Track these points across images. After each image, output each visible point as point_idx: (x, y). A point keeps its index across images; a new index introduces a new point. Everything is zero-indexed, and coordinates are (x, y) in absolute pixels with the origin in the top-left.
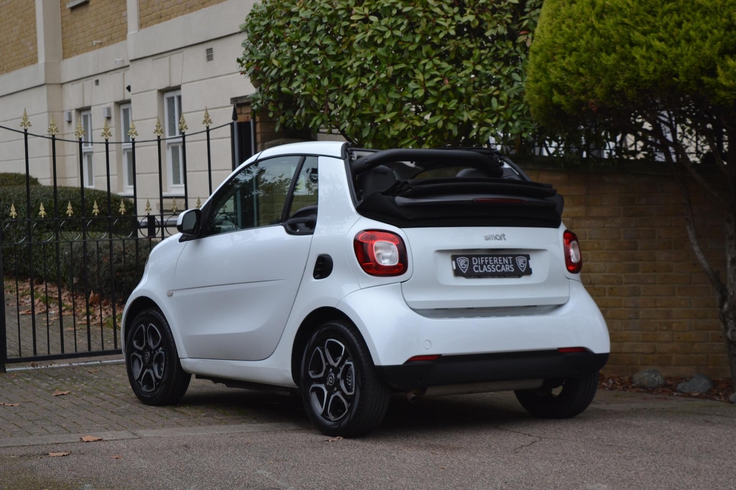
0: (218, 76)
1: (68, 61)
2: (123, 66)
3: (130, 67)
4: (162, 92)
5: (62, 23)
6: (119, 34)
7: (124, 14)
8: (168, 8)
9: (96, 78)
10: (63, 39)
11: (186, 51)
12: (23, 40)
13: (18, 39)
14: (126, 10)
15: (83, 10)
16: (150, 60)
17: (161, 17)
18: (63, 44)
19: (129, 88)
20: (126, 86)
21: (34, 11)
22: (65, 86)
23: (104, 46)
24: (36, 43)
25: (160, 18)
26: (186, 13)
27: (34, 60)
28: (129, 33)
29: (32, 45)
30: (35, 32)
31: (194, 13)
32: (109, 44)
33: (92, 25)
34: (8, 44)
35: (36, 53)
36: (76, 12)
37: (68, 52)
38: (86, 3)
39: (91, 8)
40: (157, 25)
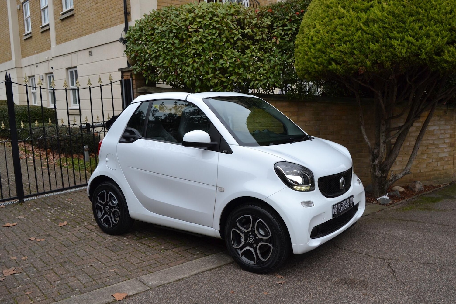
0: (95, 62)
1: (24, 59)
2: (48, 60)
3: (53, 60)
4: (67, 69)
5: (21, 45)
6: (46, 48)
8: (69, 36)
9: (36, 65)
10: (21, 51)
11: (79, 53)
12: (6, 52)
13: (4, 52)
15: (30, 40)
16: (62, 56)
18: (22, 53)
19: (52, 68)
21: (10, 41)
22: (23, 68)
23: (39, 53)
24: (11, 53)
25: (66, 40)
26: (79, 38)
27: (10, 59)
28: (52, 47)
29: (9, 53)
30: (11, 49)
31: (82, 37)
32: (41, 52)
33: (34, 45)
35: (11, 56)
36: (26, 41)
37: (24, 56)
38: (31, 37)
39: (33, 39)
40: (65, 43)
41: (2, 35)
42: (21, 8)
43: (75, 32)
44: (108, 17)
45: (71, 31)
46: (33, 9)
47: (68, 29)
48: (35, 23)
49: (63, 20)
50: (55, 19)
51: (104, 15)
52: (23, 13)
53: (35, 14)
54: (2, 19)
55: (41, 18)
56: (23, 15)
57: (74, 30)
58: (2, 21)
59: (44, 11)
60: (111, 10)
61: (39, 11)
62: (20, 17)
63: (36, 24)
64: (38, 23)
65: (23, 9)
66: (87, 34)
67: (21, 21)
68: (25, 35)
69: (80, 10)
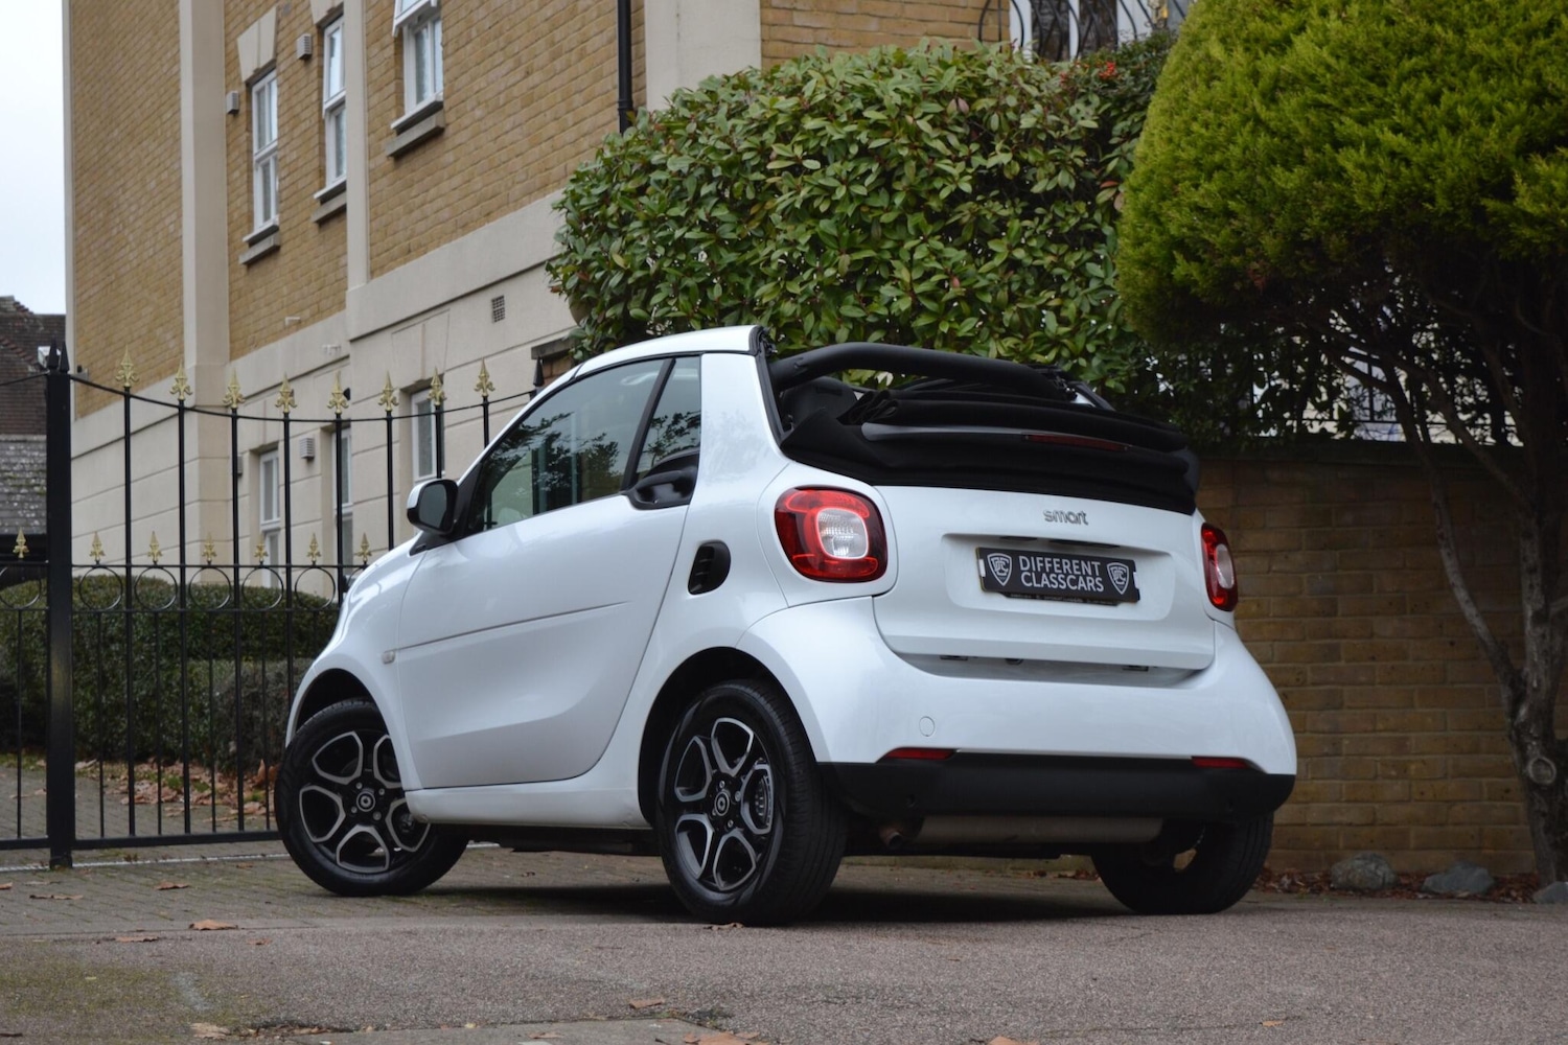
0: (512, 348)
1: (240, 363)
2: (338, 357)
3: (351, 359)
4: (410, 392)
5: (230, 293)
6: (330, 299)
7: (342, 261)
8: (422, 233)
10: (231, 323)
11: (454, 308)
12: (159, 331)
13: (150, 331)
14: (345, 253)
15: (268, 266)
16: (387, 335)
17: (410, 251)
18: (231, 332)
19: (347, 394)
20: (344, 389)
21: (181, 274)
23: (305, 326)
24: (182, 333)
25: (408, 253)
26: (456, 238)
28: (351, 289)
29: (174, 337)
30: (181, 313)
31: (471, 234)
32: (313, 323)
33: (285, 290)
34: (132, 341)
35: (182, 352)
36: (256, 270)
37: (239, 346)
38: (274, 251)
39: (284, 259)
40: (402, 267)
41: (148, 244)
42: (243, 109)
43: (446, 214)
44: (570, 135)
45: (428, 208)
46: (291, 108)
47: (418, 201)
48: (296, 176)
49: (399, 156)
50: (371, 152)
51: (552, 128)
52: (249, 129)
53: (297, 132)
54: (157, 161)
55: (322, 154)
56: (250, 140)
57: (440, 203)
58: (155, 173)
59: (338, 118)
60: (578, 99)
61: (315, 119)
62: (235, 154)
63: (300, 185)
64: (309, 179)
65: (249, 113)
66: (488, 216)
67: (237, 174)
68: (253, 242)
69: (469, 108)
